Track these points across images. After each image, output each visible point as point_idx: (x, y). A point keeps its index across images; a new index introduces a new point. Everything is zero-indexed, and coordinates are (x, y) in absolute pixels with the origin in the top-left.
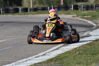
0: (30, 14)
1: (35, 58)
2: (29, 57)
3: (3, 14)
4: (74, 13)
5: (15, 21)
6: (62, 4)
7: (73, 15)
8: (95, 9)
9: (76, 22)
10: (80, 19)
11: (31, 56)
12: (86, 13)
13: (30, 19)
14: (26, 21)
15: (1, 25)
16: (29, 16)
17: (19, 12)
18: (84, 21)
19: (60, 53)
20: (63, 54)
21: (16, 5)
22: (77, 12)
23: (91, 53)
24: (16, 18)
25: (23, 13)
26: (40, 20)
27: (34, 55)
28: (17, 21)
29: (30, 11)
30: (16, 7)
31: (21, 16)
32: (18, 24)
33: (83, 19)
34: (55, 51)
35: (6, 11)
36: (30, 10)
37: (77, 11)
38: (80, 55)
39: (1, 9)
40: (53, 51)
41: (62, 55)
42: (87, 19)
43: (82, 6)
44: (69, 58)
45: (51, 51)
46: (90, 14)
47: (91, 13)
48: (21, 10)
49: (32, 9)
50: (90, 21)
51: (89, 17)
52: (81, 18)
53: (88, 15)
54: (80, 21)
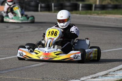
0: (94, 13)
1: (92, 79)
2: (82, 77)
11: (86, 76)
13: (94, 20)
16: (93, 17)
17: (79, 10)
25: (84, 12)
26: (108, 23)
27: (90, 74)
30: (75, 2)
39: (53, 4)
40: (119, 70)
48: (82, 7)
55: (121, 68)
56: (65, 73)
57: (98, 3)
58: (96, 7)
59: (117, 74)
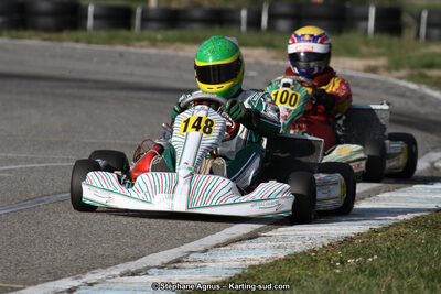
0: (139, 39)
1: (125, 278)
2: (89, 269)
4: (374, 50)
7: (372, 62)
10: (404, 83)
11: (105, 266)
16: (136, 54)
17: (84, 27)
19: (259, 257)
22: (394, 48)
23: (425, 270)
25: (103, 34)
27: (118, 261)
28: (66, 74)
29: (143, 27)
32: (69, 91)
33: (417, 83)
34: (238, 245)
36: (142, 19)
37: (395, 40)
38: (362, 279)
40: (225, 245)
43: (425, 15)
45: (218, 246)
48: (95, 17)
49: (152, 14)
54: (402, 95)
55: (228, 237)
56: (29, 256)
57: (153, 2)
58: (145, 19)
59: (213, 261)
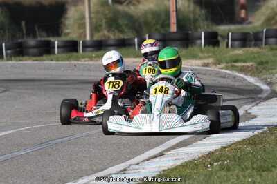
0: (83, 57)
2: (80, 177)
3: (8, 57)
4: (206, 55)
5: (43, 78)
6: (174, 28)
7: (206, 61)
8: (265, 44)
9: (214, 78)
10: (223, 71)
11: (88, 175)
12: (241, 55)
13: (85, 70)
14: (71, 78)
15: (4, 89)
16: (83, 65)
17: (55, 54)
18: (235, 77)
19: (167, 165)
20: (176, 168)
21: (44, 33)
22: (216, 53)
23: (255, 165)
24: (45, 69)
25: (65, 55)
27: (94, 172)
28: (48, 77)
29: (83, 51)
30: (46, 39)
31: (59, 62)
32: (52, 86)
33: (231, 70)
34: (155, 160)
35: (18, 49)
36: (83, 47)
37: (216, 48)
38: (223, 173)
39: (4, 45)
40: (147, 160)
41: (174, 173)
42: (242, 70)
43: (230, 34)
44: (194, 180)
45: (144, 161)
46: (252, 56)
47: (256, 55)
48: (58, 47)
49: (88, 44)
50: (251, 76)
51: (247, 64)
52: (226, 69)
53: (245, 61)
54: (224, 77)
57: (88, 38)
58: (85, 46)
